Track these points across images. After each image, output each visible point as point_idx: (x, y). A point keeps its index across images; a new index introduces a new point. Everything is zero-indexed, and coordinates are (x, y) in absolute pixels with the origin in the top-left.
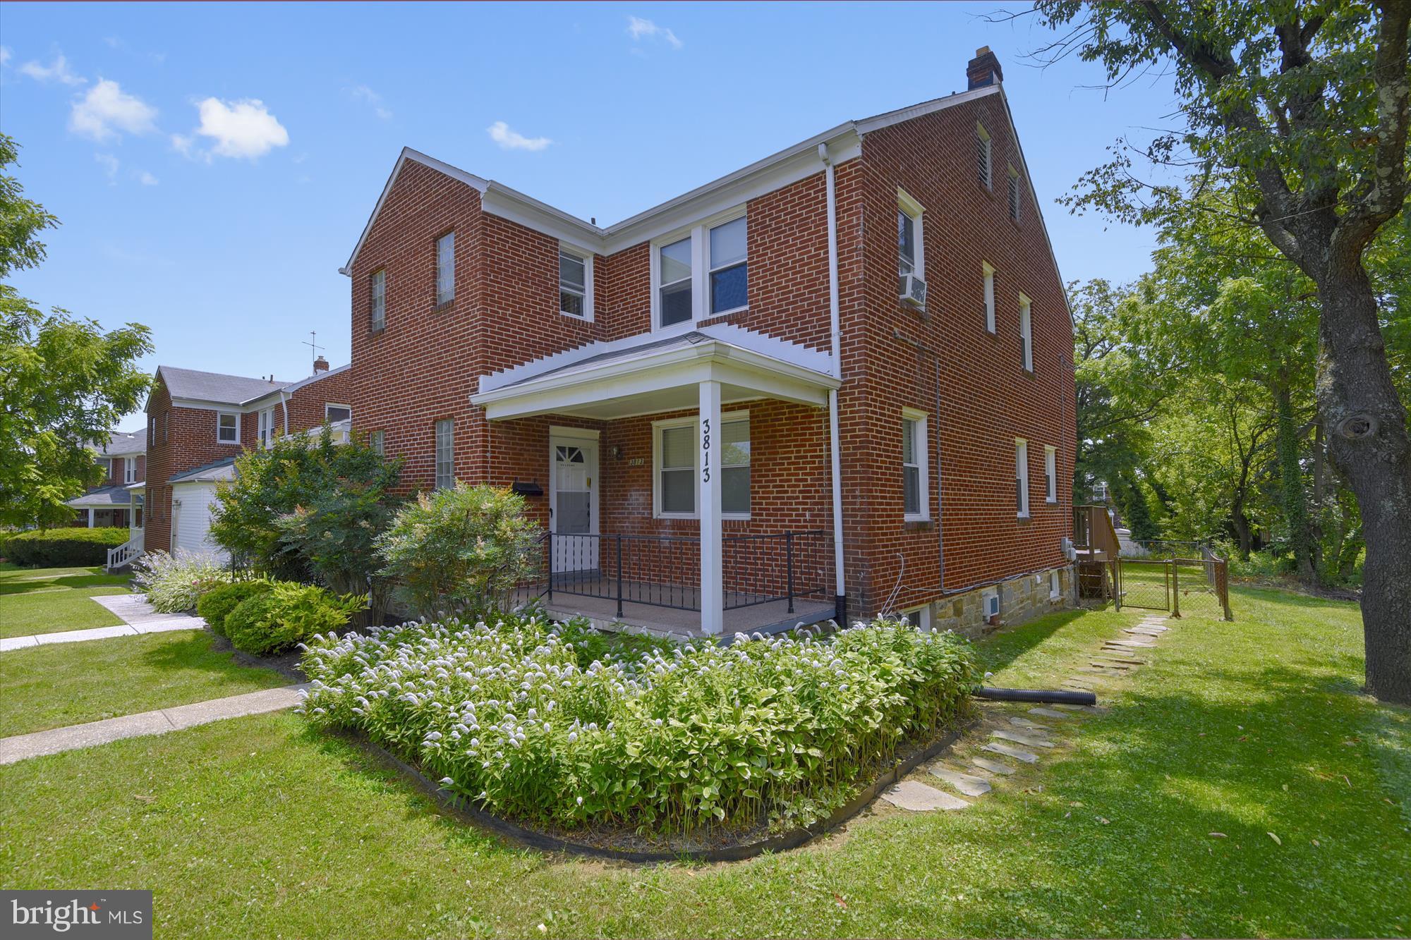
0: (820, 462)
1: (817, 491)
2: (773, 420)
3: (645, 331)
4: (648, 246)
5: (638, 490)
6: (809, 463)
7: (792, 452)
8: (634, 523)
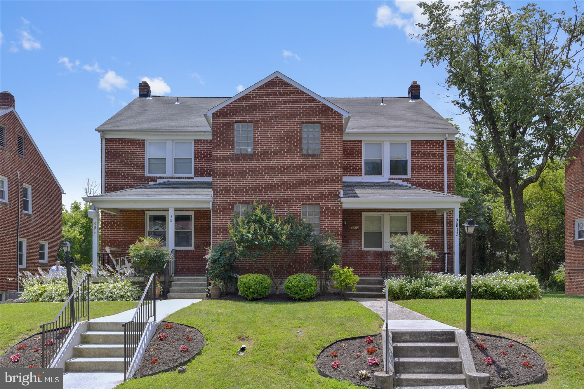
0: (439, 232)
1: (437, 241)
2: (421, 217)
3: (360, 176)
4: (362, 142)
5: (354, 239)
6: (434, 232)
7: (428, 228)
8: (352, 252)
